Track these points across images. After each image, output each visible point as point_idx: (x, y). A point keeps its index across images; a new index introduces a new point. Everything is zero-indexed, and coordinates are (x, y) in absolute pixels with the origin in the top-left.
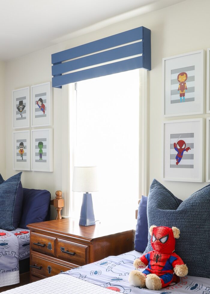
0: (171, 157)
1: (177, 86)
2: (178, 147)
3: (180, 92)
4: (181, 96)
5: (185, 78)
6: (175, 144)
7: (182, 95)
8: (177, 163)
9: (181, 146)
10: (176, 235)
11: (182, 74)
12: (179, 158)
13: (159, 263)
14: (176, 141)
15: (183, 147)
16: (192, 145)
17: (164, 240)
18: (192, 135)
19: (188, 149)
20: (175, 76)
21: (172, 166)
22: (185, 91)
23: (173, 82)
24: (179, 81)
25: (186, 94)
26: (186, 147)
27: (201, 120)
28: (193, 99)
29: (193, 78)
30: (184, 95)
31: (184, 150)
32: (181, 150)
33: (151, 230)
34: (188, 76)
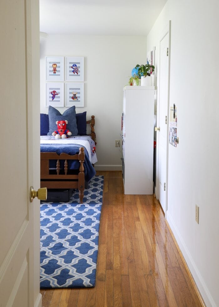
0: (50, 97)
1: (52, 69)
3: (54, 71)
4: (54, 73)
8: (52, 100)
9: (54, 93)
10: (67, 123)
11: (55, 64)
12: (53, 98)
13: (63, 132)
14: (52, 91)
16: (59, 93)
17: (64, 125)
18: (59, 89)
20: (51, 65)
21: (50, 101)
22: (56, 71)
23: (50, 67)
24: (53, 67)
25: (56, 73)
27: (63, 84)
28: (59, 75)
29: (59, 67)
30: (55, 73)
31: (56, 94)
32: (54, 94)
33: (57, 123)
34: (57, 66)
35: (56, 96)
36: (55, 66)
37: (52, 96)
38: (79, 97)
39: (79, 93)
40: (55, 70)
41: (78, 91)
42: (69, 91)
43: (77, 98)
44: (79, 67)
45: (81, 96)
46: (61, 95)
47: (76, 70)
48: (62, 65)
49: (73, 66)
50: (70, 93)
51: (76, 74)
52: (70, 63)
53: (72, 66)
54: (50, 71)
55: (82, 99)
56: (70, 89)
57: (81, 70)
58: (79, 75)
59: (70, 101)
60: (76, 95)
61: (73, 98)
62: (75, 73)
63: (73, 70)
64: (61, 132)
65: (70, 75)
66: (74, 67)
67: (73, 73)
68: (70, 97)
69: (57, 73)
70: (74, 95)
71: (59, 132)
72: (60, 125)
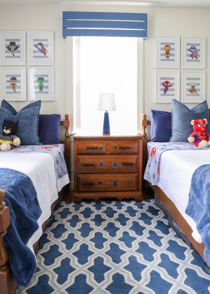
0: (161, 89)
1: (164, 52)
2: (165, 85)
3: (166, 55)
6: (163, 83)
7: (167, 57)
8: (165, 93)
11: (168, 46)
12: (166, 90)
14: (164, 81)
15: (168, 85)
16: (174, 84)
18: (173, 79)
19: (171, 86)
20: (163, 46)
21: (162, 95)
22: (169, 55)
23: (162, 49)
24: (166, 49)
25: (169, 57)
27: (179, 71)
28: (174, 60)
29: (173, 49)
31: (169, 86)
32: (167, 86)
33: (192, 122)
34: (171, 47)
35: (169, 88)
36: (168, 48)
37: (164, 88)
38: (199, 90)
39: (199, 84)
40: (168, 53)
41: (198, 82)
42: (185, 82)
43: (195, 91)
44: (199, 50)
45: (201, 88)
46: (176, 87)
47: (195, 53)
48: (177, 47)
49: (192, 48)
50: (188, 84)
51: (195, 59)
52: (188, 44)
53: (190, 48)
54: (162, 55)
55: (202, 92)
56: (188, 79)
57: (202, 53)
58: (199, 61)
59: (187, 95)
60: (194, 86)
61: (191, 91)
62: (194, 58)
63: (191, 53)
64: (202, 137)
65: (187, 61)
66: (192, 50)
67: (190, 58)
68: (187, 90)
69: (170, 58)
70: (192, 86)
71: (199, 136)
72: (199, 126)
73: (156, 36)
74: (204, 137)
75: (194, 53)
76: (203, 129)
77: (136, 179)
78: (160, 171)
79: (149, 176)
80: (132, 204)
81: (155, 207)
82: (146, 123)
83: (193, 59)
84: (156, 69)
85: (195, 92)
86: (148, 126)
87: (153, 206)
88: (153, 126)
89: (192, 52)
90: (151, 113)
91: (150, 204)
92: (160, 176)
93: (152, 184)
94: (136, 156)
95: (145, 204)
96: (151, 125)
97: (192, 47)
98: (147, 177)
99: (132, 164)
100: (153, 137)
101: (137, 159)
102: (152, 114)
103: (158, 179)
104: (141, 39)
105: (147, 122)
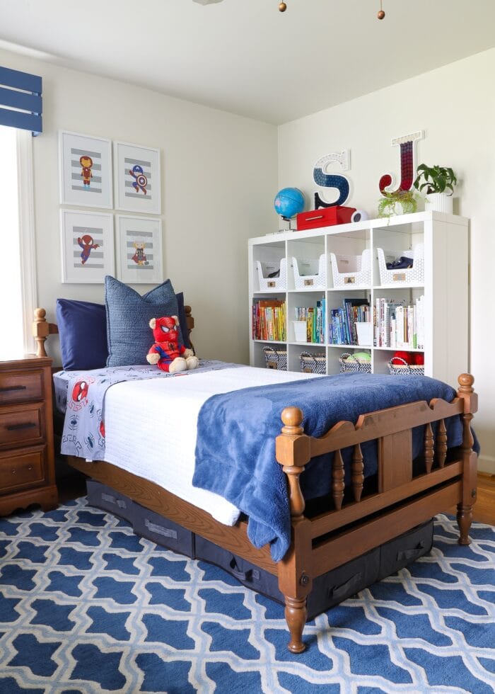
0: (76, 254)
1: (80, 170)
2: (84, 243)
3: (84, 178)
4: (85, 183)
5: (90, 164)
6: (79, 239)
7: (87, 182)
8: (83, 262)
9: (87, 241)
11: (86, 158)
12: (85, 255)
14: (81, 235)
15: (90, 243)
16: (101, 242)
18: (99, 231)
19: (96, 246)
20: (77, 158)
21: (76, 265)
22: (89, 179)
23: (74, 164)
24: (82, 165)
25: (91, 183)
26: (94, 244)
27: (111, 215)
28: (99, 191)
29: (99, 167)
30: (89, 184)
31: (92, 247)
32: (87, 247)
33: (152, 323)
34: (93, 163)
35: (92, 250)
36: (87, 163)
37: (82, 250)
38: (151, 257)
39: (151, 246)
40: (87, 174)
41: (148, 240)
42: (123, 239)
43: (144, 258)
44: (149, 175)
45: (156, 254)
46: (106, 249)
47: (142, 181)
48: (104, 162)
49: (135, 169)
50: (130, 244)
51: (141, 192)
52: (127, 160)
53: (131, 168)
54: (74, 176)
55: (157, 261)
56: (129, 233)
57: (154, 181)
58: (149, 198)
59: (129, 267)
60: (142, 249)
61: (136, 258)
62: (140, 190)
63: (134, 180)
64: (172, 352)
65: (128, 195)
66: (137, 174)
67: (133, 190)
68: (129, 256)
69: (93, 185)
70: (138, 249)
71: (166, 350)
72: (166, 330)
73: (60, 133)
74: (176, 351)
75: (139, 179)
76: (173, 336)
77: (42, 459)
78: (106, 429)
79: (78, 445)
80: (38, 518)
81: (91, 511)
82: (47, 330)
83: (137, 191)
84: (62, 206)
85: (144, 262)
86: (49, 337)
87: (86, 510)
88: (64, 335)
89: (136, 177)
90: (58, 307)
91: (77, 508)
92: (106, 439)
93: (87, 461)
94: (38, 406)
95: (68, 511)
96: (58, 332)
97: (136, 167)
98: (69, 448)
99: (29, 425)
100: (66, 358)
101: (42, 412)
102: (61, 307)
103: (103, 446)
104: (27, 134)
105: (48, 327)
